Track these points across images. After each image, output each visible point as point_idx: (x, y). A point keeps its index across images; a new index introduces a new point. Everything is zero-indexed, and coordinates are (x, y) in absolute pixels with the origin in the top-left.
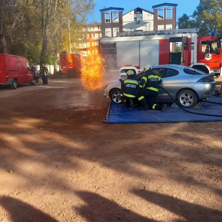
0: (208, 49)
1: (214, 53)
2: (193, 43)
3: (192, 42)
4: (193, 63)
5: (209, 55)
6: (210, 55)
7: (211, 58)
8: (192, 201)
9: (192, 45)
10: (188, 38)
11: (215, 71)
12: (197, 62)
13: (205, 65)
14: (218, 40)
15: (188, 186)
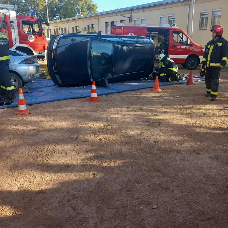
0: (30, 31)
1: (36, 34)
2: (12, 22)
3: (11, 20)
4: (16, 44)
5: (31, 37)
6: (33, 37)
7: (34, 39)
8: (16, 189)
9: (12, 23)
10: (5, 15)
11: (40, 53)
12: (20, 43)
13: (29, 47)
14: (39, 22)
15: (11, 174)
